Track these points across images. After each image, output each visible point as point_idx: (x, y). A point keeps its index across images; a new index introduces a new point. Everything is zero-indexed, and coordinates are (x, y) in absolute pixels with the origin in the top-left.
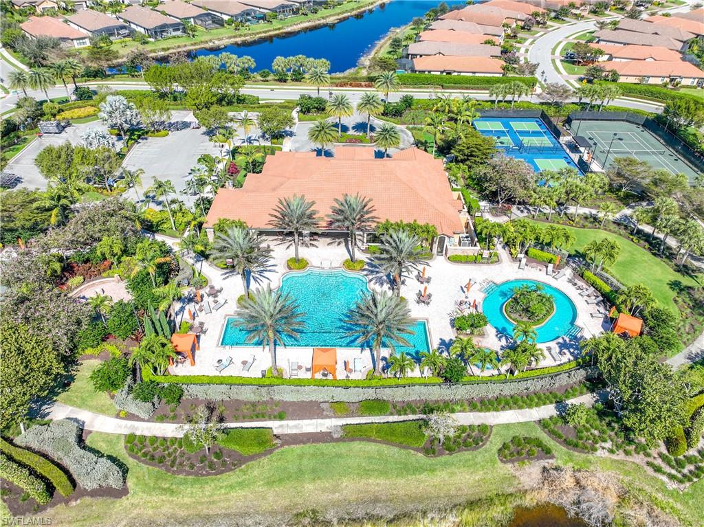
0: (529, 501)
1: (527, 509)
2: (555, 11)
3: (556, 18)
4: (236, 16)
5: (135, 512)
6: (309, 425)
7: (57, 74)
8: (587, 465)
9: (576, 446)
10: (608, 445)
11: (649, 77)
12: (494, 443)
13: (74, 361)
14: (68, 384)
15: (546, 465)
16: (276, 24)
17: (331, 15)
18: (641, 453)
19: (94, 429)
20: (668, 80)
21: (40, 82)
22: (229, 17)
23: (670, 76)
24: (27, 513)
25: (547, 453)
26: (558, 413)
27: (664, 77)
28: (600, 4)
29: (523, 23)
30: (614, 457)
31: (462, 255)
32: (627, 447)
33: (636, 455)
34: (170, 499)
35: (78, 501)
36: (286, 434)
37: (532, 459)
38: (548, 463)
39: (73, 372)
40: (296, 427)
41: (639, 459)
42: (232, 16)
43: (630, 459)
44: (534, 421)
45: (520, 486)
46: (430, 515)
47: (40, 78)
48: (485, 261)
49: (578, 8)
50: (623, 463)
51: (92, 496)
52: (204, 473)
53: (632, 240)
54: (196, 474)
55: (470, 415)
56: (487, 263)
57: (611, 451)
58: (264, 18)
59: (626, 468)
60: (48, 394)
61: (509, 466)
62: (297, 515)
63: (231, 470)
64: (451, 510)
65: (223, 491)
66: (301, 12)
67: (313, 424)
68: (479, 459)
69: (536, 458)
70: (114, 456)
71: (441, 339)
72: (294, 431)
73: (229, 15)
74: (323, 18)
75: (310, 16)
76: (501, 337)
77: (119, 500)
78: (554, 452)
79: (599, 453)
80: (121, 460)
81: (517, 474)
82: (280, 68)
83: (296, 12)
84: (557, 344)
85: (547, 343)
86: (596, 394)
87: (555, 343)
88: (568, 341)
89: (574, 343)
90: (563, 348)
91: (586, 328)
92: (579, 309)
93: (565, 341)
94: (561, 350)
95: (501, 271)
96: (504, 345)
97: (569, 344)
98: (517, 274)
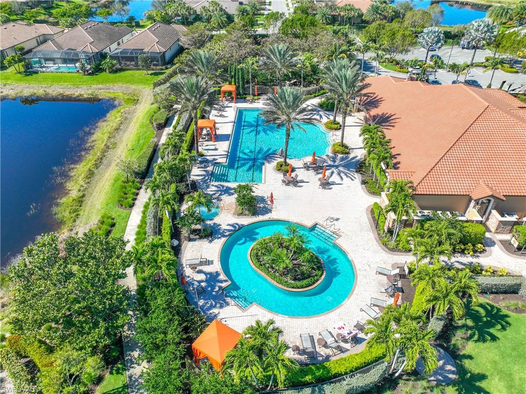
76: (233, 227)
84: (217, 272)
85: (220, 263)
86: (134, 294)
87: (219, 270)
88: (220, 284)
89: (215, 290)
90: (208, 276)
91: (245, 314)
92: (289, 320)
93: (221, 282)
94: (205, 274)
95: (368, 250)
96: (221, 227)
97: (215, 283)
98: (364, 264)
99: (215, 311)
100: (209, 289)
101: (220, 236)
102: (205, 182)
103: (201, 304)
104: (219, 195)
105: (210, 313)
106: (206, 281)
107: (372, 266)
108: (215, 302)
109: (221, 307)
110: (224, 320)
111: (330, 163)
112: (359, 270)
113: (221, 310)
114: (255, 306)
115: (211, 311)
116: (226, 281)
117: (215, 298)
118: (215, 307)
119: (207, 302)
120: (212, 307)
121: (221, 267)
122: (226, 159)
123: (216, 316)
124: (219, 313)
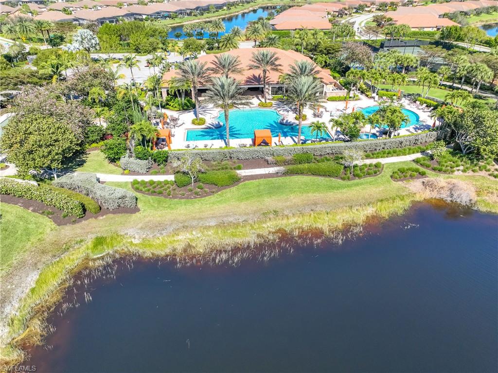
0: (418, 198)
1: (419, 202)
2: (355, 8)
3: (357, 12)
4: (151, 15)
5: (147, 220)
7: (38, 27)
9: (440, 171)
10: (461, 168)
11: (424, 28)
12: (387, 173)
13: (84, 153)
14: (82, 164)
15: (424, 181)
16: (177, 20)
17: (212, 17)
18: (484, 170)
19: (107, 181)
20: (436, 29)
21: (27, 31)
22: (146, 16)
23: (437, 26)
24: (68, 224)
25: (423, 175)
26: (424, 156)
27: (433, 28)
28: (382, 4)
29: (337, 13)
30: (466, 174)
31: (336, 96)
32: (474, 168)
33: (480, 172)
34: (171, 212)
35: (104, 217)
37: (414, 179)
39: (84, 158)
41: (483, 173)
42: (148, 15)
43: (476, 174)
44: (410, 161)
45: (410, 191)
47: (26, 28)
48: (352, 99)
49: (369, 7)
50: (473, 176)
51: (114, 213)
52: (192, 197)
53: (441, 88)
54: (187, 198)
56: (353, 100)
57: (464, 171)
58: (169, 17)
59: (476, 179)
60: (73, 155)
61: (400, 182)
62: (264, 214)
63: (211, 195)
64: (368, 205)
65: (208, 206)
66: (193, 14)
68: (379, 180)
69: (416, 178)
73: (146, 15)
74: (208, 18)
75: (199, 16)
77: (134, 215)
78: (427, 175)
79: (456, 173)
81: (407, 186)
82: (188, 31)
83: (190, 14)
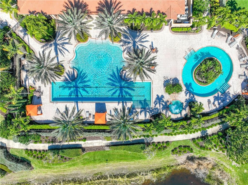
6: (96, 143)
8: (205, 155)
10: (217, 149)
12: (171, 148)
19: (11, 147)
26: (201, 135)
34: (50, 170)
36: (87, 147)
37: (184, 153)
38: (190, 154)
40: (91, 143)
44: (190, 139)
45: (177, 163)
46: (142, 173)
55: (163, 137)
57: (217, 151)
61: (175, 156)
62: (95, 174)
64: (149, 172)
65: (67, 167)
67: (98, 142)
69: (186, 152)
70: (23, 157)
71: (157, 95)
72: (91, 146)
76: (187, 93)
78: (194, 150)
80: (26, 158)
81: (177, 159)
84: (214, 97)
85: (209, 97)
86: (222, 125)
87: (213, 97)
88: (220, 95)
89: (222, 97)
90: (216, 100)
91: (232, 86)
92: (234, 71)
93: (218, 95)
94: (215, 101)
95: (200, 39)
96: (187, 99)
97: (219, 97)
98: (209, 42)
99: (231, 96)
100: (222, 99)
101: (193, 99)
102: (151, 111)
103: (229, 101)
104: (164, 102)
105: (232, 97)
106: (218, 100)
107: (209, 39)
108: (227, 96)
109: (230, 94)
110: (235, 92)
111: (131, 45)
112: (212, 44)
113: (231, 94)
114: (229, 82)
115: (231, 97)
116: (218, 93)
117: (226, 96)
118: (229, 96)
119: (228, 99)
120: (230, 97)
121: (211, 96)
122: (127, 103)
123: (233, 95)
124: (232, 94)
